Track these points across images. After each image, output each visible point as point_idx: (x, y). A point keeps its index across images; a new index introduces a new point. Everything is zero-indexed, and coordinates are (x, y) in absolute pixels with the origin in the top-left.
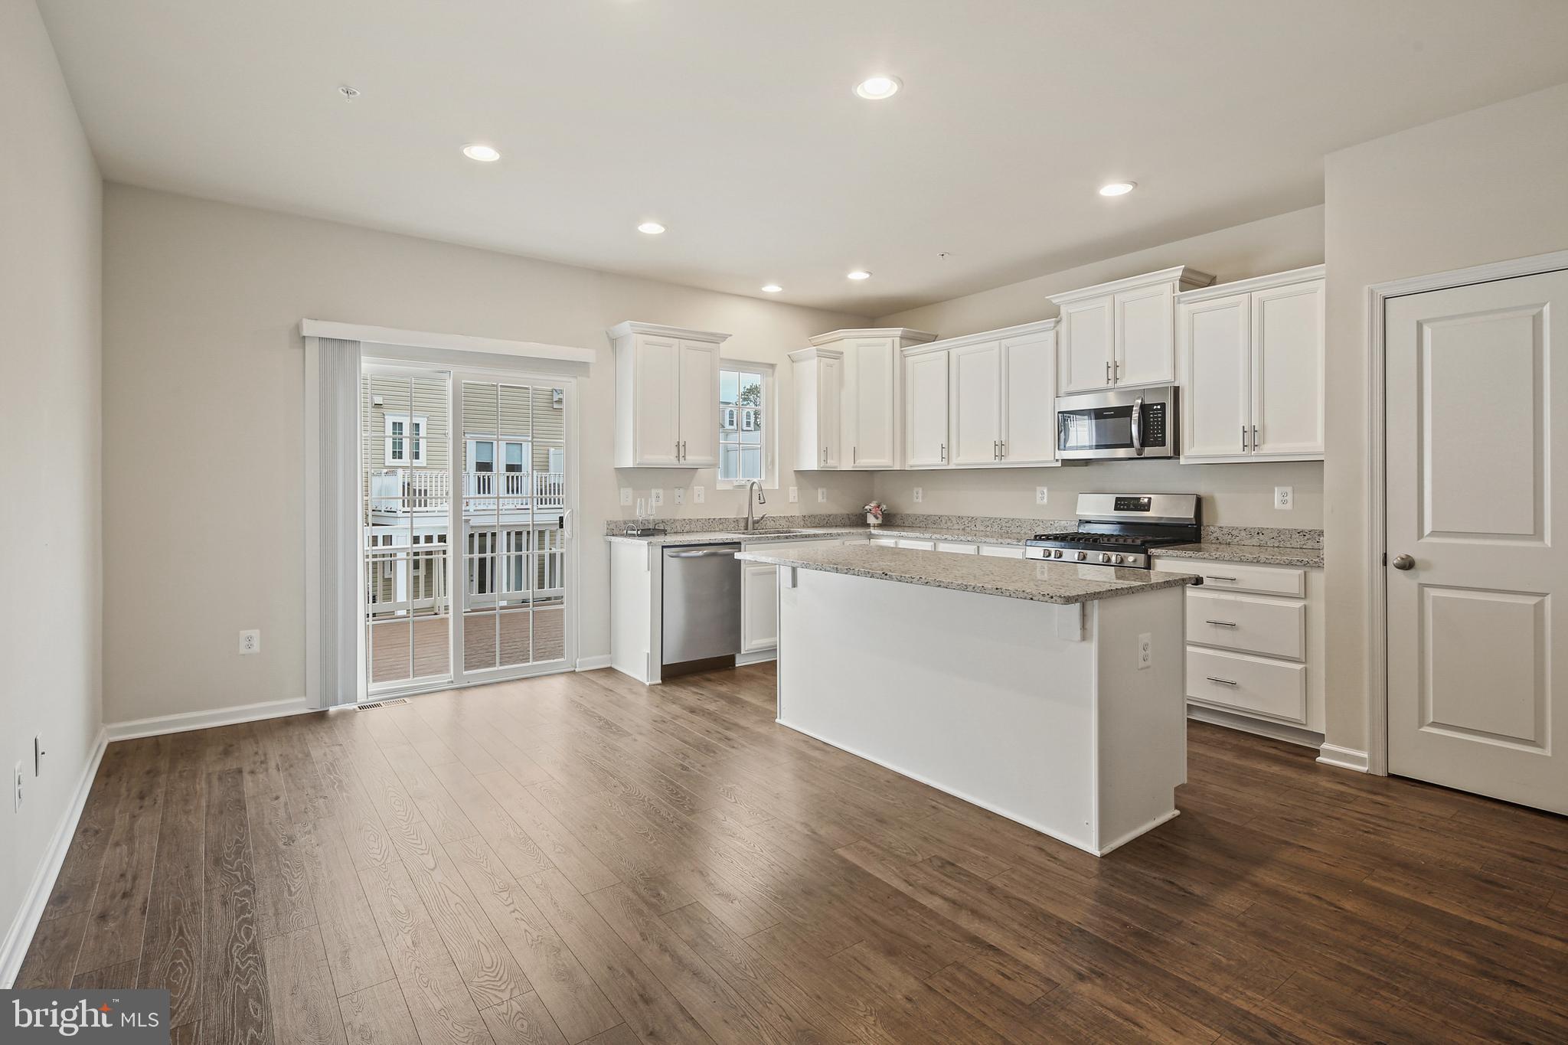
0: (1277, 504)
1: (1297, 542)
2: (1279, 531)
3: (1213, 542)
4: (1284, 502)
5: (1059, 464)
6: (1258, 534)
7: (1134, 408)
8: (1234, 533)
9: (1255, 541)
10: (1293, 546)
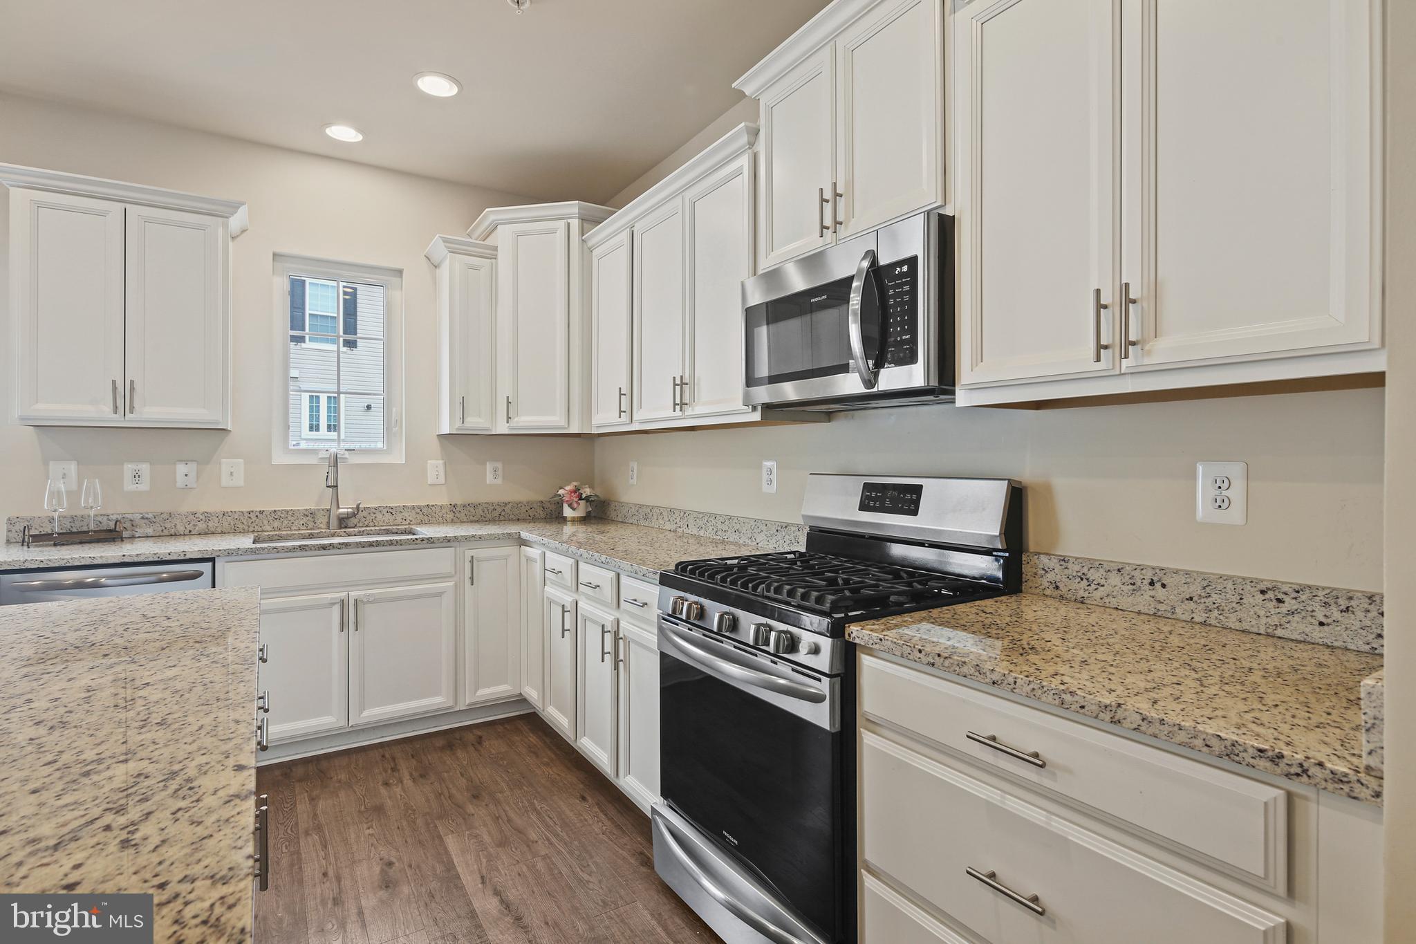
0: (1203, 508)
1: (1258, 614)
2: (1209, 583)
3: (1048, 592)
4: (1221, 504)
5: (757, 416)
6: (1152, 583)
7: (855, 284)
8: (1093, 575)
9: (1144, 601)
10: (1245, 626)
